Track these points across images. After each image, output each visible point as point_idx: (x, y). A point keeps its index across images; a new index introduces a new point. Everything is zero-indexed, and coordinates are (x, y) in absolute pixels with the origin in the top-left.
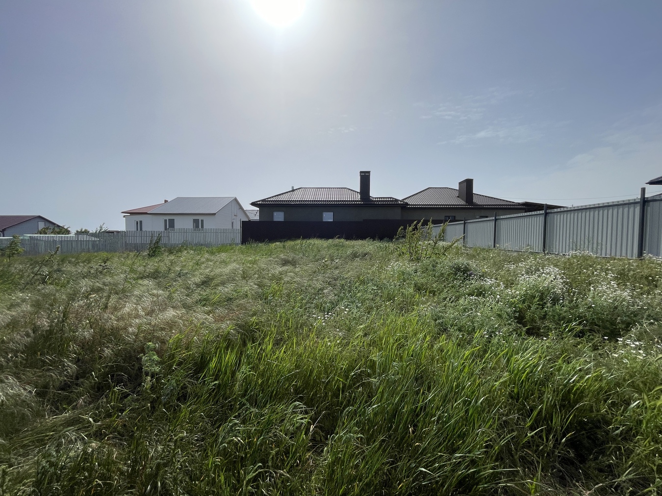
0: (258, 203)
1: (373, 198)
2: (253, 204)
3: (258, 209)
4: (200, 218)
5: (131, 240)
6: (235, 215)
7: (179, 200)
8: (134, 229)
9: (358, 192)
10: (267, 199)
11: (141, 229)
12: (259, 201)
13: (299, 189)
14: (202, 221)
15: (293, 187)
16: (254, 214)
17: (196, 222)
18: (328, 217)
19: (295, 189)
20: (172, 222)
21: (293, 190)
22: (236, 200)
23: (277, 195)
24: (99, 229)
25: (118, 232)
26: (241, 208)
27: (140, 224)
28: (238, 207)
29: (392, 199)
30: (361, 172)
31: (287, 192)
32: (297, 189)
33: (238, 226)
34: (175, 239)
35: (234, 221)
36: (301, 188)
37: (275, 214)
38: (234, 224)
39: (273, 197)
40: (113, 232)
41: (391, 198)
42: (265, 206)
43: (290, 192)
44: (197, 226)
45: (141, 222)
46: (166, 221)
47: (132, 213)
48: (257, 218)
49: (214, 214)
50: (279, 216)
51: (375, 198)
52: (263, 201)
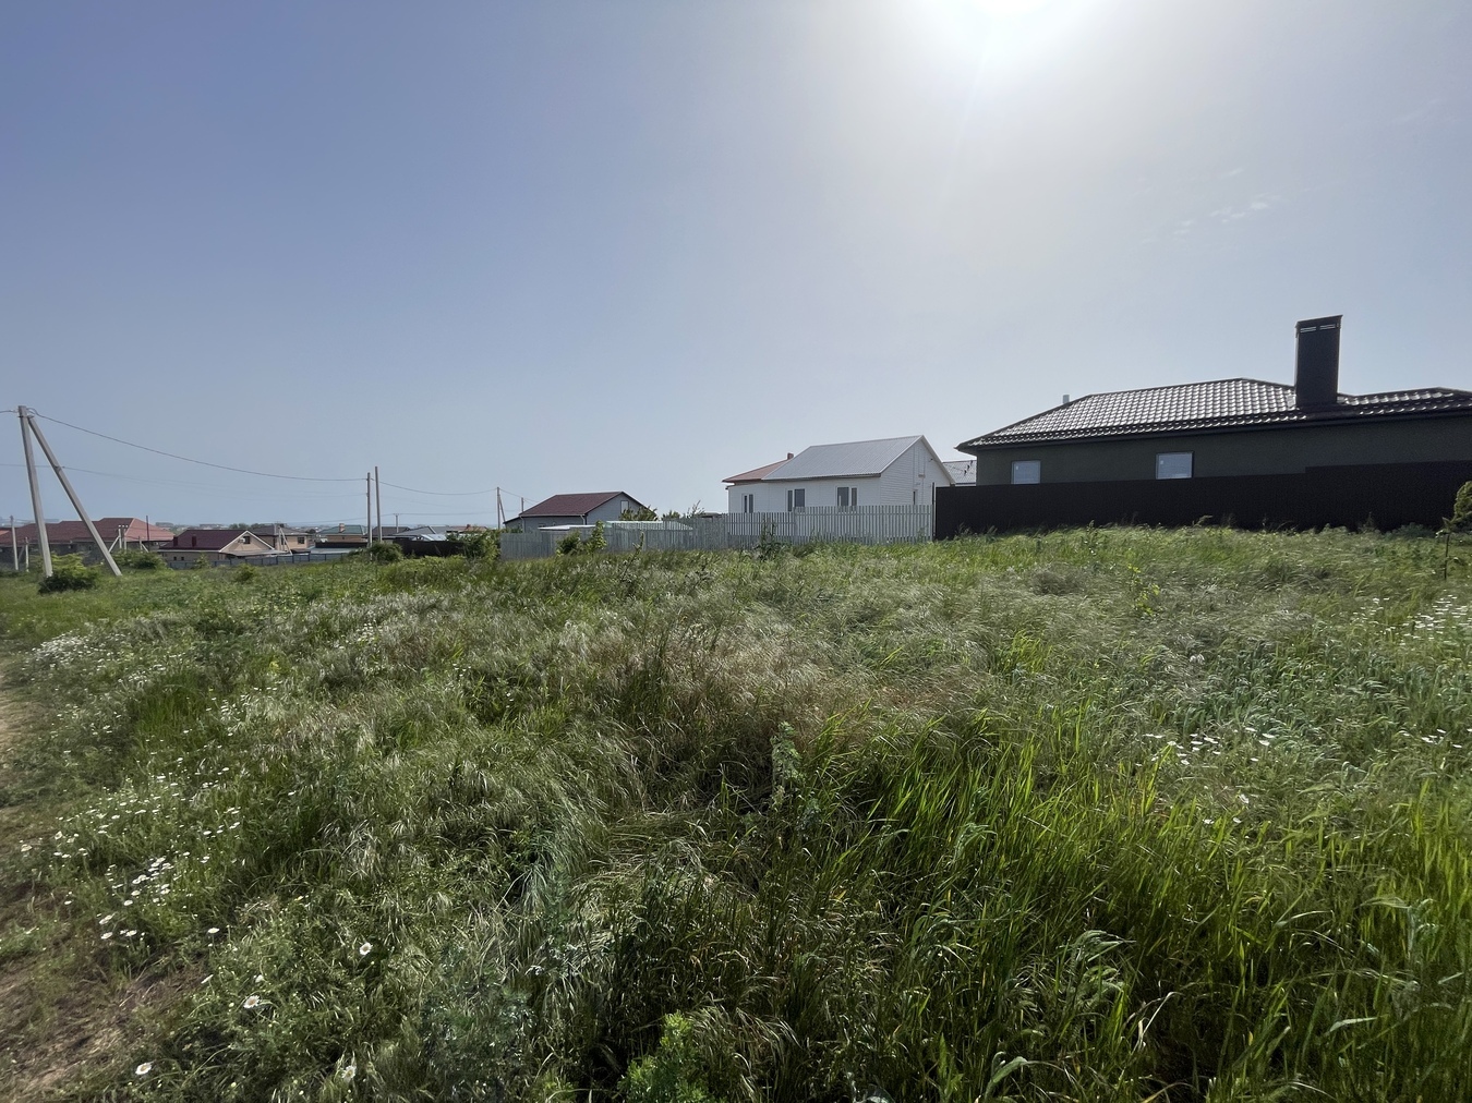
0: (975, 444)
1: (1352, 398)
2: (963, 448)
3: (975, 458)
4: (850, 485)
5: (737, 531)
6: (920, 476)
7: (813, 452)
8: (740, 510)
9: (1286, 388)
10: (998, 432)
11: (751, 511)
12: (977, 440)
13: (1083, 399)
14: (854, 490)
15: (1066, 397)
16: (964, 471)
17: (842, 492)
18: (1174, 467)
19: (1071, 400)
20: (800, 495)
21: (1067, 405)
22: (923, 441)
23: (1024, 422)
24: (691, 511)
25: (717, 516)
26: (934, 458)
27: (749, 501)
28: (928, 457)
29: (1439, 395)
30: (1301, 325)
31: (1050, 412)
32: (1077, 401)
33: (927, 500)
34: (805, 528)
35: (919, 488)
36: (1090, 397)
37: (1017, 467)
38: (919, 494)
39: (1011, 427)
40: (710, 516)
41: (1433, 391)
42: (991, 451)
43: (1057, 409)
44: (845, 502)
45: (751, 496)
46: (790, 492)
47: (738, 482)
48: (971, 478)
49: (878, 476)
50: (1026, 473)
51: (1361, 398)
52: (986, 438)
